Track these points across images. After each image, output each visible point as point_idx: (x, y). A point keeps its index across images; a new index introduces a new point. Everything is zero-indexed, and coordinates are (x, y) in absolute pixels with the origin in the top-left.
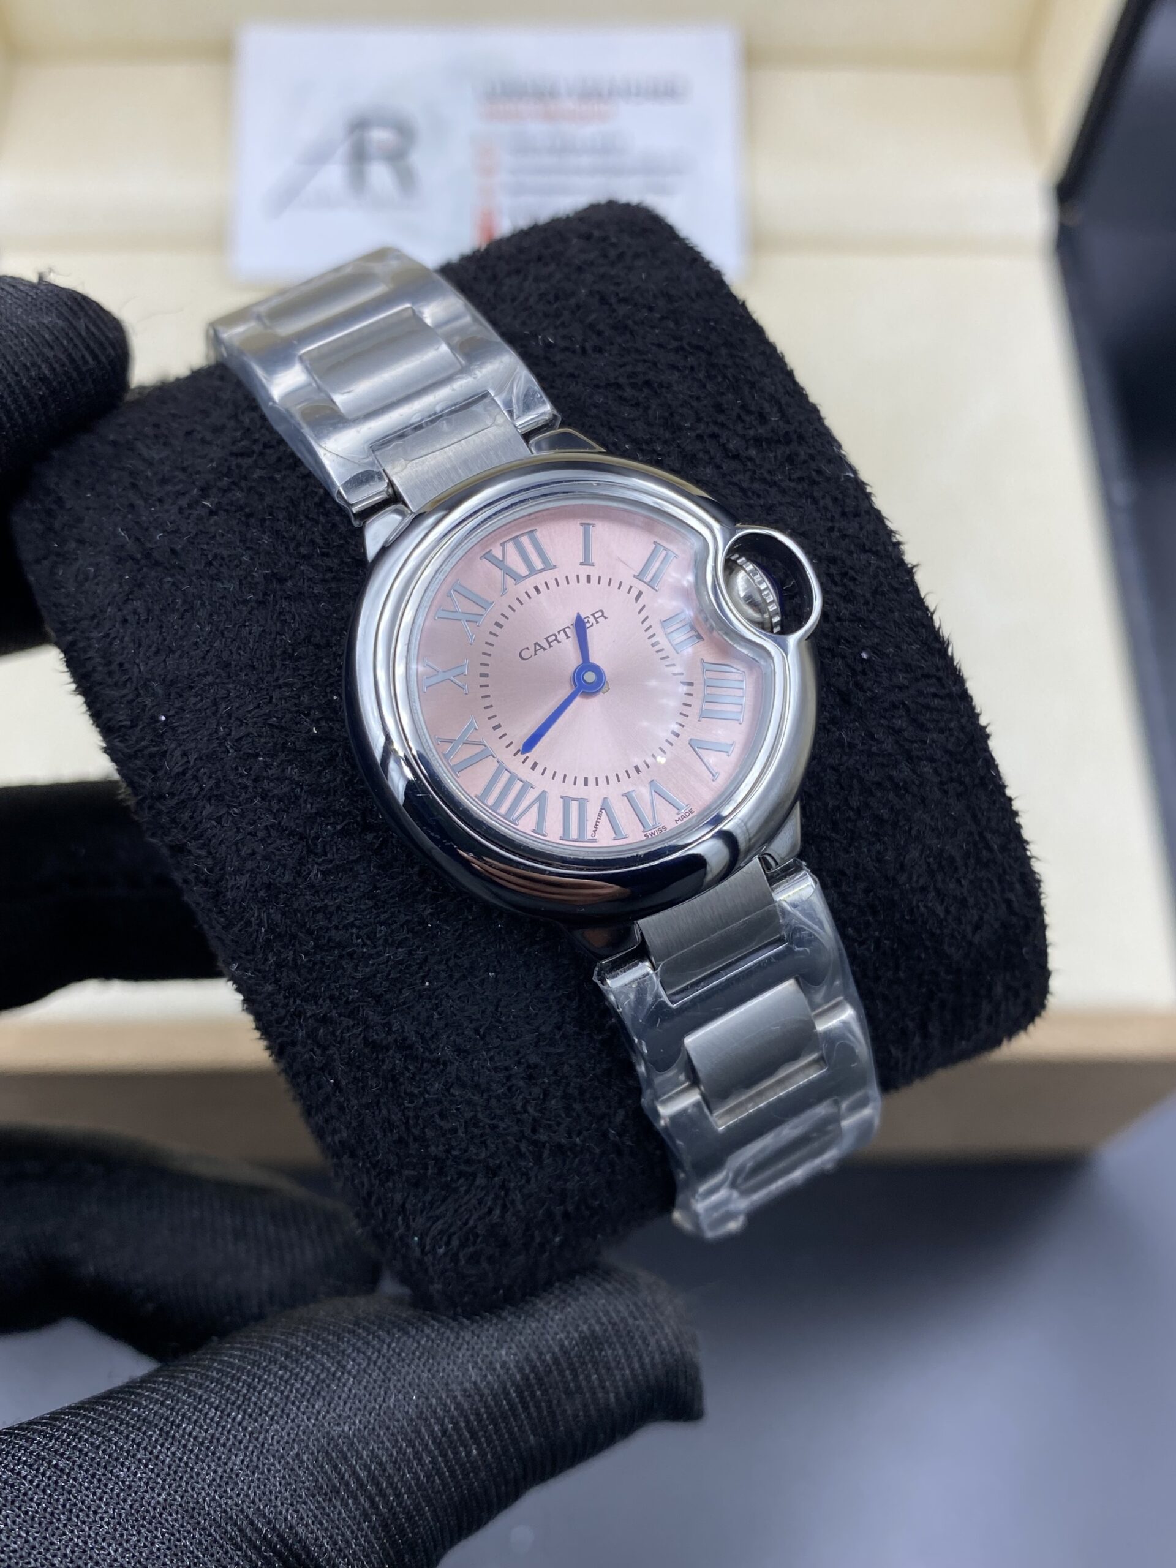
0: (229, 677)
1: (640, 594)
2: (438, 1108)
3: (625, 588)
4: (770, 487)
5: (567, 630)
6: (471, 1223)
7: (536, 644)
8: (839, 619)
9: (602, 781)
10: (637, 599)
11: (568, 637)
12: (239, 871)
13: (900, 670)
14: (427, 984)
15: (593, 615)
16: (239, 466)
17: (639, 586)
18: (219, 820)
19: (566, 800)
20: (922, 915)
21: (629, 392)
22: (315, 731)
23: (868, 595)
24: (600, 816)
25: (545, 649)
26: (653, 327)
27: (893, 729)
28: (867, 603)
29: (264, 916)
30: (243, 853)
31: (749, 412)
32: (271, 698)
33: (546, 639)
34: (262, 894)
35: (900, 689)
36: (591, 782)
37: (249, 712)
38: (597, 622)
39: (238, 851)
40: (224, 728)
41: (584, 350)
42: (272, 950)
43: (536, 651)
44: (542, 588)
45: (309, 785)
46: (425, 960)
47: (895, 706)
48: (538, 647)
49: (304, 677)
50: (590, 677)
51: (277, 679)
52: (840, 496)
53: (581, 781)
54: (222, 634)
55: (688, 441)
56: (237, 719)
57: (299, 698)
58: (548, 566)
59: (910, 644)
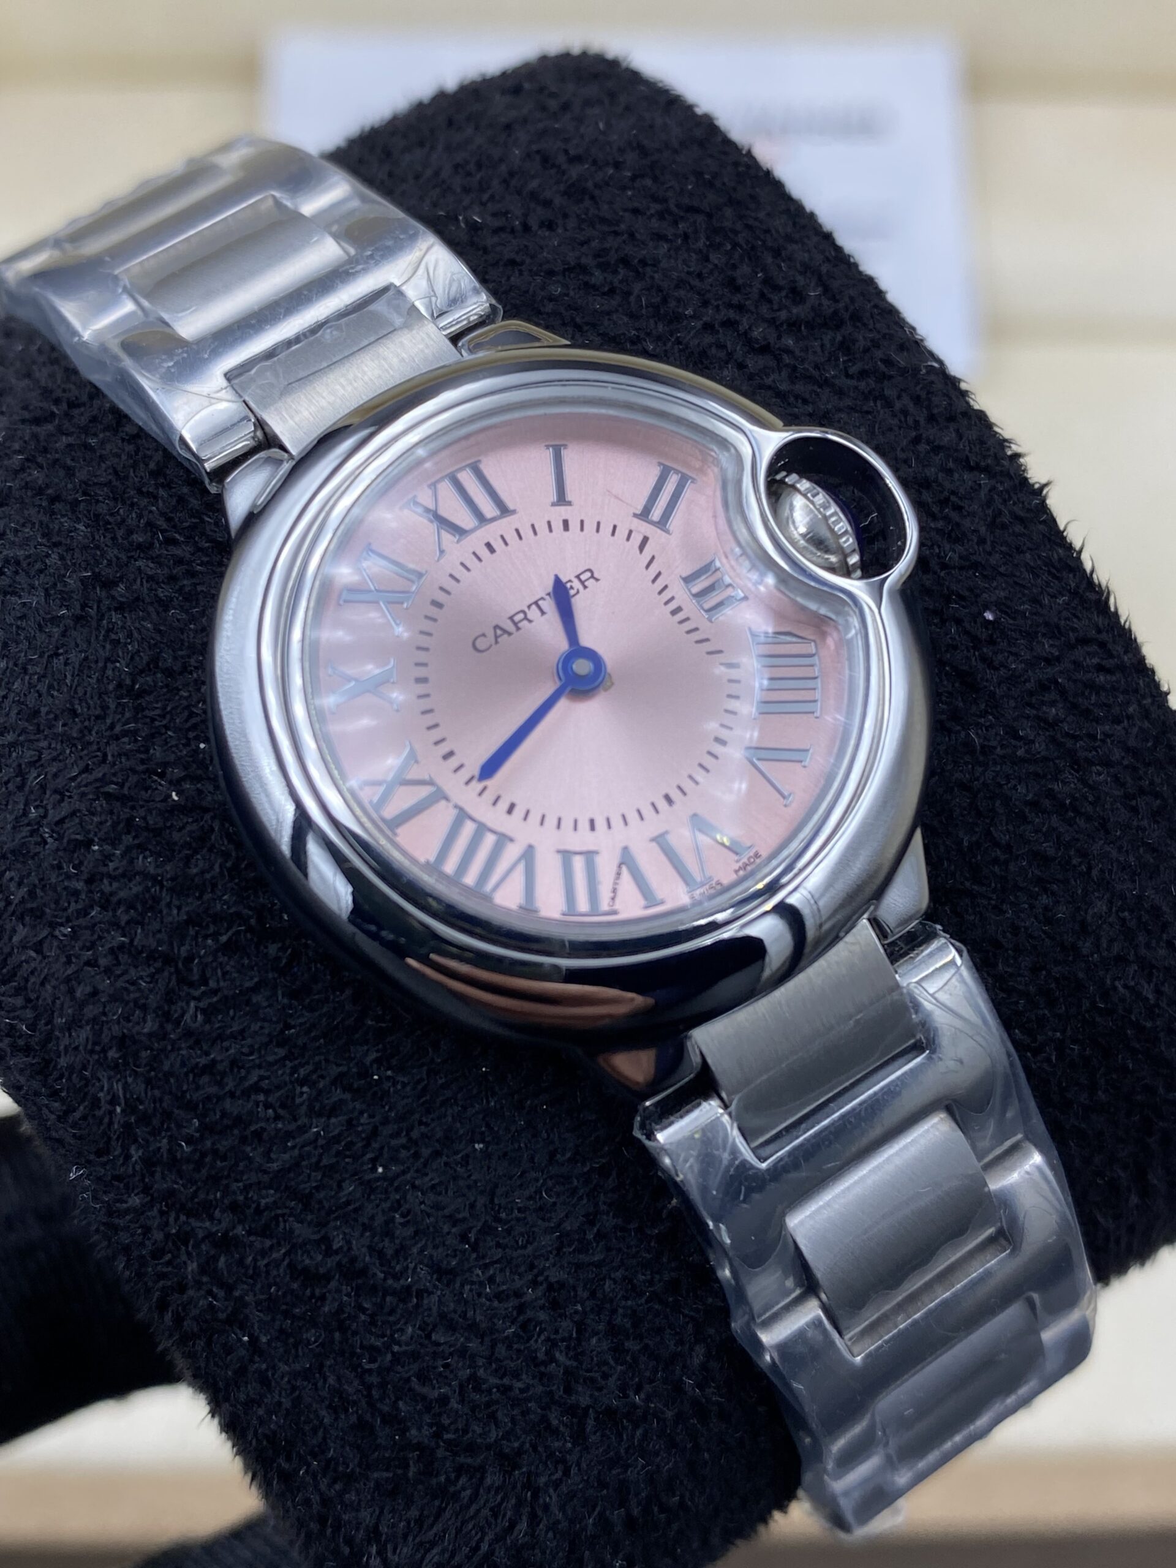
0: (39, 731)
1: (645, 540)
2: (415, 1367)
3: (622, 533)
4: (820, 387)
5: (540, 603)
6: (485, 1547)
7: (496, 627)
8: (944, 566)
9: (617, 822)
10: (641, 548)
11: (543, 613)
12: (73, 1024)
13: (1044, 635)
14: (380, 1170)
15: (578, 577)
16: (35, 436)
17: (643, 528)
18: (38, 948)
19: (566, 856)
20: (1123, 1000)
21: (597, 277)
22: (176, 798)
23: (983, 530)
24: (619, 874)
25: (510, 634)
26: (624, 188)
27: (1046, 721)
28: (982, 541)
29: (118, 1087)
30: (78, 994)
31: (777, 288)
32: (105, 755)
33: (511, 618)
34: (112, 1054)
35: (1048, 661)
36: (600, 824)
37: (73, 779)
38: (585, 587)
39: (71, 992)
40: (36, 807)
41: (526, 228)
42: (135, 1141)
43: (496, 637)
44: (497, 544)
45: (172, 879)
46: (375, 1133)
47: (1043, 687)
48: (499, 632)
49: (153, 720)
50: (582, 667)
51: (112, 727)
52: (923, 395)
53: (584, 825)
54: (25, 670)
55: (692, 332)
56: (56, 791)
57: (147, 751)
58: (504, 510)
59: (1054, 596)
